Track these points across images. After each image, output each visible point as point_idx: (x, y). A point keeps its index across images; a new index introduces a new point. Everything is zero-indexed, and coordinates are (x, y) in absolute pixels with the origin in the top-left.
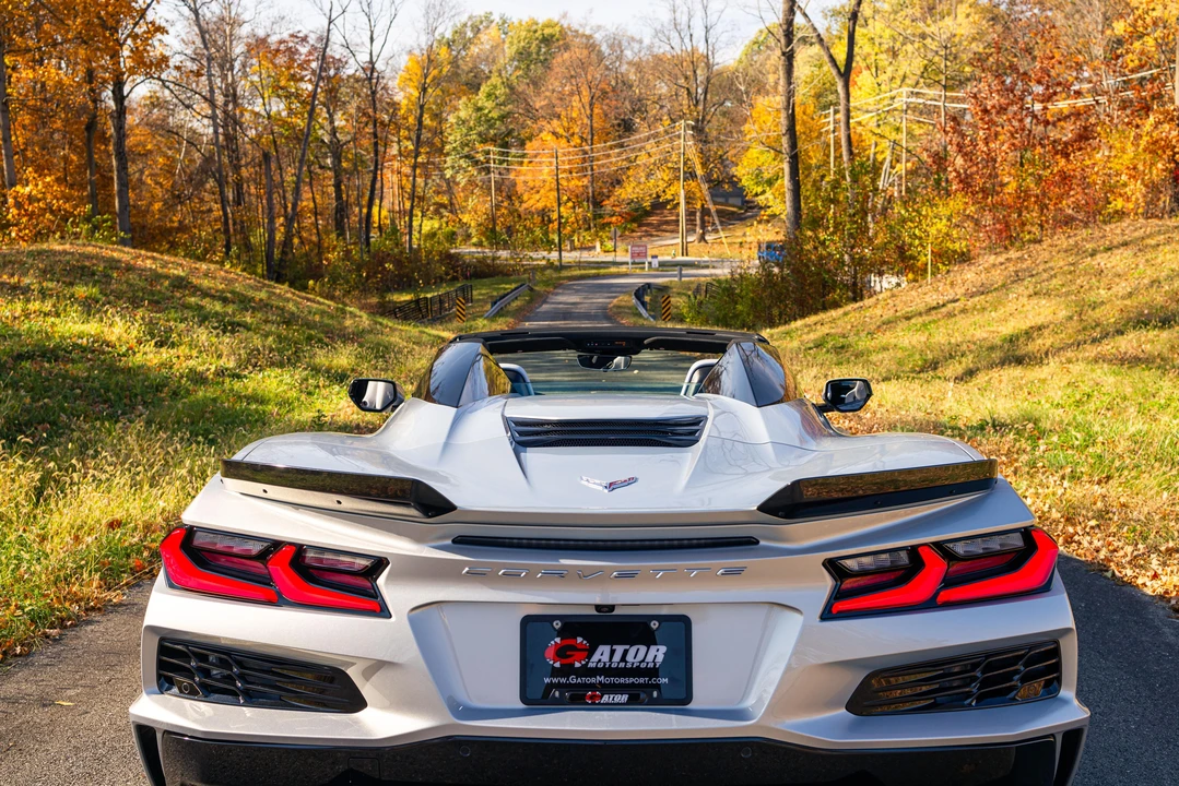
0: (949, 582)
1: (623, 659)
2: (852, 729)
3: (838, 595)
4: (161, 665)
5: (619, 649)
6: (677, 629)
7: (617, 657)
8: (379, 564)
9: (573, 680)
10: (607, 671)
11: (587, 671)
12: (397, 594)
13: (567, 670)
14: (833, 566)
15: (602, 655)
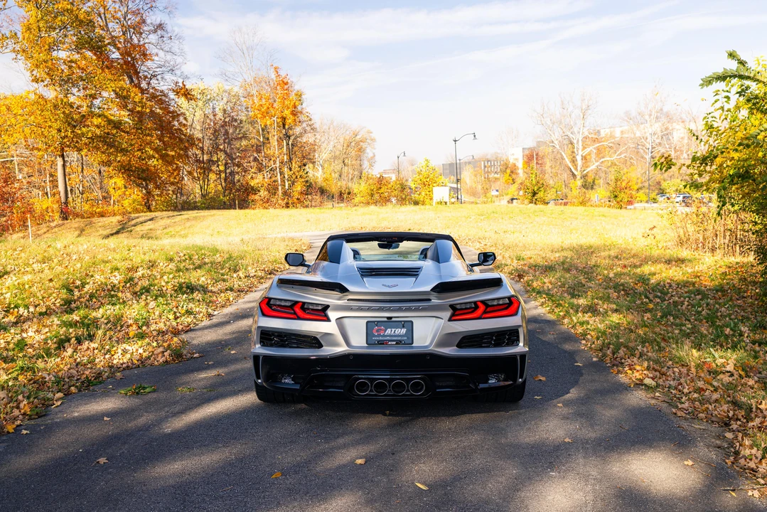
0: (485, 312)
1: (394, 332)
2: (458, 351)
3: (453, 315)
4: (261, 338)
5: (393, 330)
6: (409, 325)
7: (393, 332)
8: (327, 307)
9: (381, 338)
10: (390, 336)
11: (384, 336)
12: (332, 315)
13: (379, 335)
14: (452, 307)
15: (388, 331)
